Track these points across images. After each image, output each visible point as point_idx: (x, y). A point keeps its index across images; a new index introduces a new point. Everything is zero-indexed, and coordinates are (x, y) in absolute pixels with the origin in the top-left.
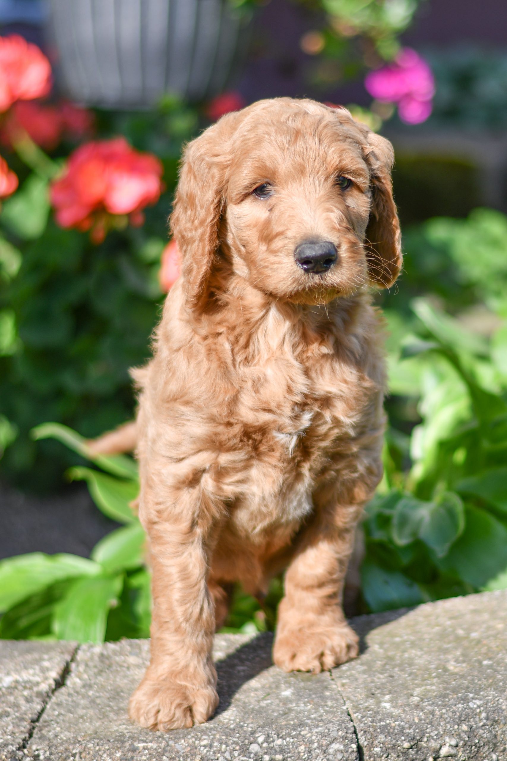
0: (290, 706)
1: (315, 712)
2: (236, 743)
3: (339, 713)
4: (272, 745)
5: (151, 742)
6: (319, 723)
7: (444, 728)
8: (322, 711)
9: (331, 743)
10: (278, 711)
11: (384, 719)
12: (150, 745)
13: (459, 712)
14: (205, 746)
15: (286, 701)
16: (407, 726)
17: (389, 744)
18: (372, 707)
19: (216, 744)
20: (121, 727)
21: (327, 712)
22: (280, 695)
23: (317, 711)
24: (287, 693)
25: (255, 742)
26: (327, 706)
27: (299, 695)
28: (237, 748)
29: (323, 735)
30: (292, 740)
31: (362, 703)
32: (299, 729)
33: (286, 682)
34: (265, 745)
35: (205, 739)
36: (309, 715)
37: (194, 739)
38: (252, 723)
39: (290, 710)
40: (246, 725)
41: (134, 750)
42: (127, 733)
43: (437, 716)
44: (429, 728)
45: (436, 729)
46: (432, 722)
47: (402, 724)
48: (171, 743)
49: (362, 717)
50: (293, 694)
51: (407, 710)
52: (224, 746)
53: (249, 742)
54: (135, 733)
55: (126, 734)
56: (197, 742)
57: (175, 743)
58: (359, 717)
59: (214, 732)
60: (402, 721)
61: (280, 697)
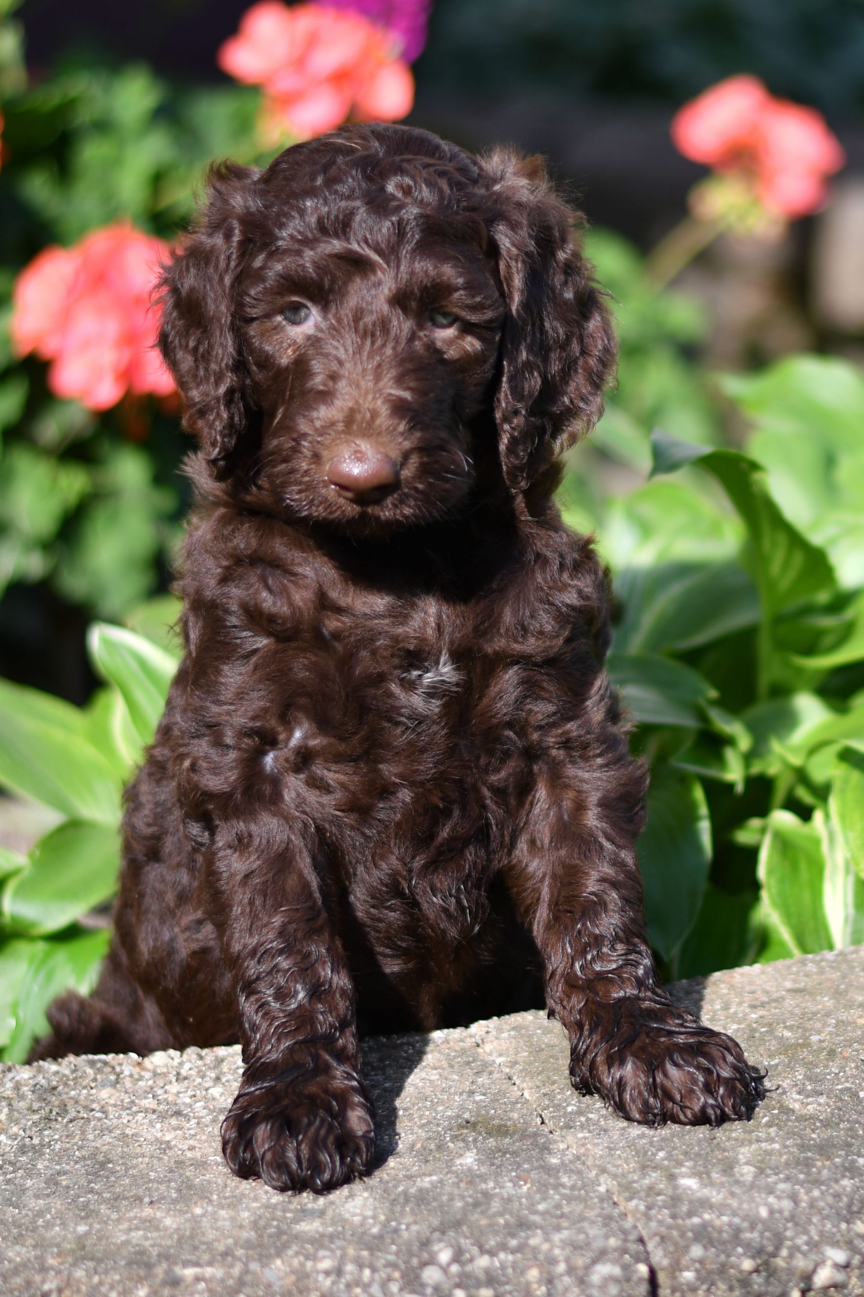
0: (484, 1186)
1: (544, 1200)
2: (393, 1265)
3: (595, 1201)
4: (469, 1268)
5: (210, 1264)
6: (560, 1221)
7: (820, 1228)
8: (557, 1197)
9: (594, 1262)
10: (462, 1197)
11: (697, 1212)
12: (209, 1271)
13: (847, 1196)
14: (327, 1273)
15: (471, 1178)
16: (745, 1225)
17: (713, 1263)
18: (662, 1186)
19: (349, 1267)
20: (133, 1234)
21: (569, 1199)
22: (454, 1165)
23: (545, 1196)
24: (467, 1160)
25: (431, 1261)
26: (562, 1186)
27: (493, 1164)
28: (397, 1275)
29: (576, 1247)
30: (510, 1257)
31: (635, 1178)
32: (523, 1234)
33: (454, 1138)
34: (455, 1268)
35: (324, 1257)
36: (533, 1205)
37: (302, 1258)
38: (415, 1222)
39: (487, 1195)
40: (403, 1227)
41: (175, 1282)
42: (153, 1246)
43: (803, 1205)
44: (791, 1228)
45: (806, 1232)
46: (794, 1216)
47: (737, 1220)
48: (254, 1266)
49: (646, 1207)
50: (480, 1162)
51: (737, 1192)
52: (367, 1272)
53: (420, 1262)
54: (169, 1247)
55: (151, 1249)
56: (309, 1264)
57: (263, 1266)
58: (642, 1208)
59: (339, 1243)
60: (734, 1214)
61: (454, 1168)
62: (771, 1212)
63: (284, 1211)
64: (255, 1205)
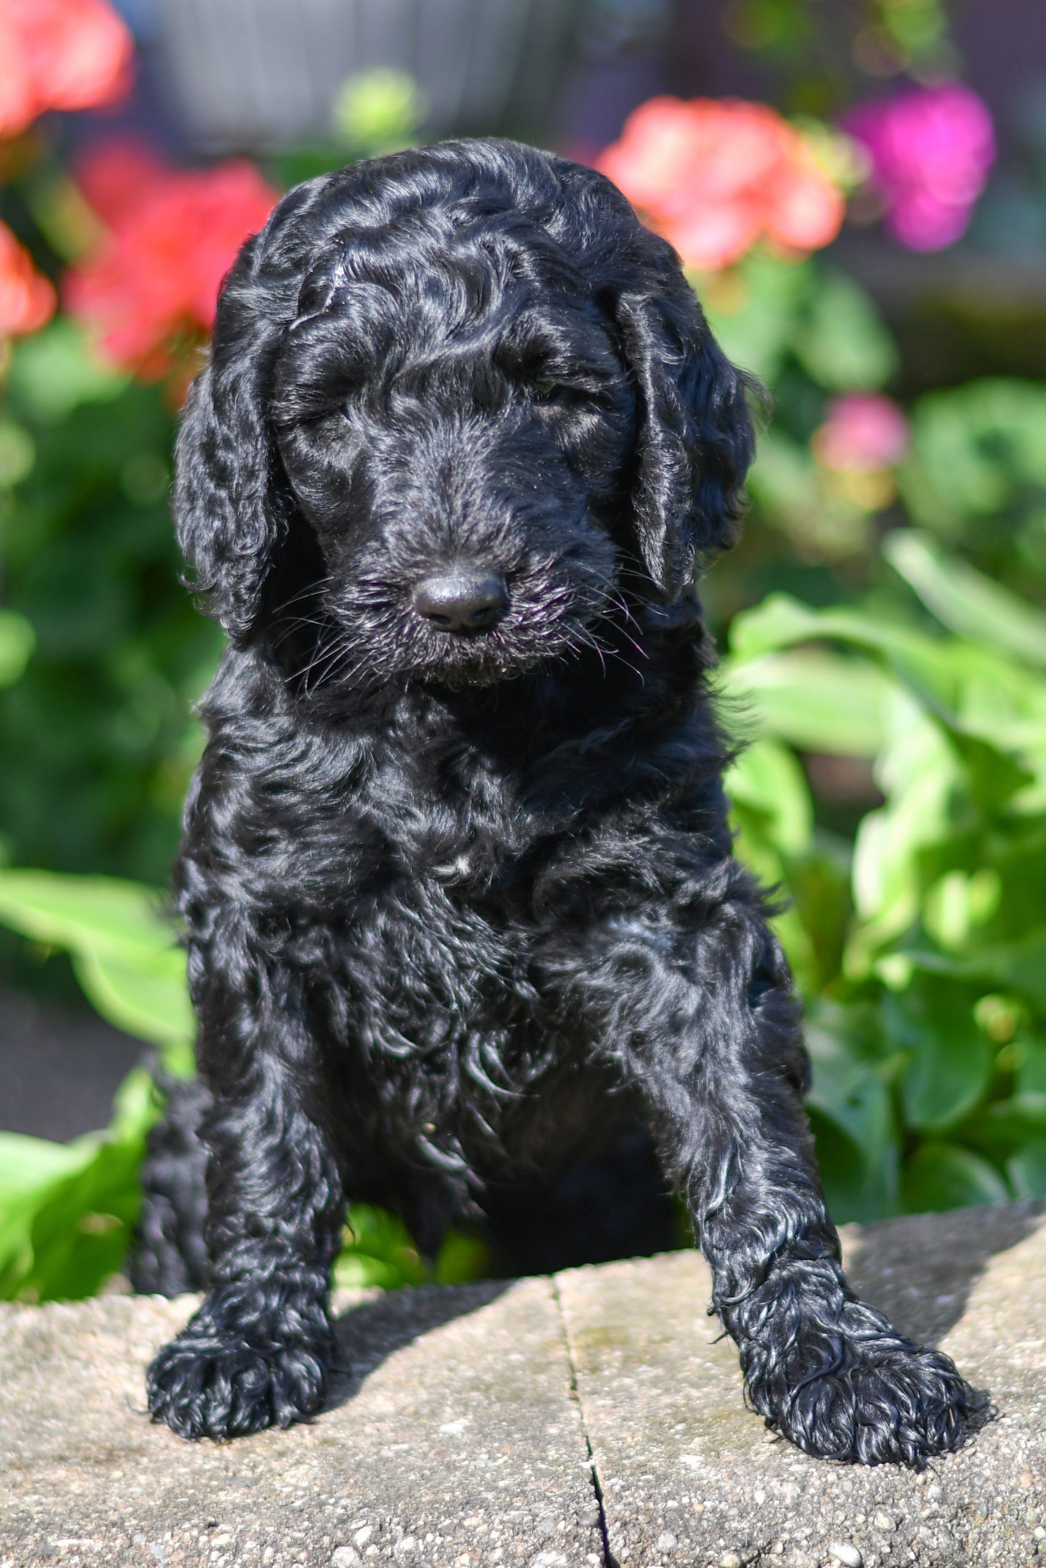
0: (454, 1457)
1: (511, 1474)
2: (300, 1544)
3: (570, 1477)
4: (388, 1551)
5: (90, 1535)
6: (515, 1500)
7: (830, 1520)
8: (529, 1472)
9: (539, 1548)
10: (422, 1468)
11: (677, 1494)
12: (86, 1543)
13: (871, 1483)
14: (222, 1550)
15: (445, 1447)
16: (734, 1512)
17: (685, 1557)
18: (656, 1464)
19: (250, 1545)
20: (27, 1499)
21: (539, 1474)
22: (436, 1432)
23: (516, 1469)
24: (455, 1427)
25: (347, 1542)
26: (543, 1460)
27: (481, 1433)
28: (302, 1556)
29: (518, 1529)
30: (439, 1540)
31: (632, 1454)
32: (462, 1514)
33: (458, 1402)
34: (372, 1550)
35: (223, 1532)
36: (494, 1481)
37: (195, 1532)
38: (349, 1496)
39: (451, 1467)
40: (332, 1501)
41: (46, 1556)
42: (38, 1513)
43: (812, 1491)
44: (791, 1518)
45: (811, 1523)
46: (798, 1505)
47: (723, 1506)
48: (139, 1539)
49: (622, 1487)
50: (468, 1429)
51: (739, 1473)
52: (269, 1552)
53: (331, 1543)
54: (55, 1514)
55: (35, 1516)
56: (203, 1539)
57: (148, 1541)
58: (617, 1488)
59: (248, 1517)
60: (722, 1498)
61: (434, 1436)
62: (770, 1497)
63: (211, 1479)
64: (183, 1470)
